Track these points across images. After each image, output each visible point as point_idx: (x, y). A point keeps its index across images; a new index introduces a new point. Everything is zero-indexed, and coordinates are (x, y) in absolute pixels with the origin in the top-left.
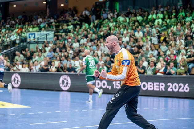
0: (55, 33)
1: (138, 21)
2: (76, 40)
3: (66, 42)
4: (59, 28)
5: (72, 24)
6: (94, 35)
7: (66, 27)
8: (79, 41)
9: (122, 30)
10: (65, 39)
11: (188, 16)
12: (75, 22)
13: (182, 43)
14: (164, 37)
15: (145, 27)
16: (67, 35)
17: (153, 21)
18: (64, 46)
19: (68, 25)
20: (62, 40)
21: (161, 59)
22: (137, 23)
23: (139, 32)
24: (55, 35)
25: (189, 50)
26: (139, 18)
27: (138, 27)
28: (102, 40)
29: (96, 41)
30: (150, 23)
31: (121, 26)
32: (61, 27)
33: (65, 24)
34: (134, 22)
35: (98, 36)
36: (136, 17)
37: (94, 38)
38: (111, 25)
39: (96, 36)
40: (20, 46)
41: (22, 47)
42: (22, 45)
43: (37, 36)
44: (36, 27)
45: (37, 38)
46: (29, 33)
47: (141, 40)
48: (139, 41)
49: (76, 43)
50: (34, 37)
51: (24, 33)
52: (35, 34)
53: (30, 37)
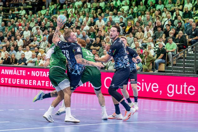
0: (3, 18)
1: (100, 8)
3: (16, 29)
5: (24, 9)
6: (48, 23)
7: (17, 12)
8: (30, 29)
9: (82, 17)
10: (15, 26)
11: (159, 3)
12: (28, 7)
13: (150, 35)
14: (130, 27)
15: (108, 14)
16: (17, 21)
17: (118, 8)
18: (13, 33)
19: (19, 10)
20: (11, 27)
22: (99, 10)
23: (100, 21)
24: (3, 21)
25: (158, 43)
26: (102, 4)
27: (100, 14)
29: (50, 29)
31: (81, 13)
32: (10, 11)
33: (16, 8)
34: (96, 9)
35: (54, 24)
36: (98, 4)
37: (49, 25)
38: (69, 10)
39: (52, 23)
47: (103, 29)
48: (100, 31)
49: (26, 31)
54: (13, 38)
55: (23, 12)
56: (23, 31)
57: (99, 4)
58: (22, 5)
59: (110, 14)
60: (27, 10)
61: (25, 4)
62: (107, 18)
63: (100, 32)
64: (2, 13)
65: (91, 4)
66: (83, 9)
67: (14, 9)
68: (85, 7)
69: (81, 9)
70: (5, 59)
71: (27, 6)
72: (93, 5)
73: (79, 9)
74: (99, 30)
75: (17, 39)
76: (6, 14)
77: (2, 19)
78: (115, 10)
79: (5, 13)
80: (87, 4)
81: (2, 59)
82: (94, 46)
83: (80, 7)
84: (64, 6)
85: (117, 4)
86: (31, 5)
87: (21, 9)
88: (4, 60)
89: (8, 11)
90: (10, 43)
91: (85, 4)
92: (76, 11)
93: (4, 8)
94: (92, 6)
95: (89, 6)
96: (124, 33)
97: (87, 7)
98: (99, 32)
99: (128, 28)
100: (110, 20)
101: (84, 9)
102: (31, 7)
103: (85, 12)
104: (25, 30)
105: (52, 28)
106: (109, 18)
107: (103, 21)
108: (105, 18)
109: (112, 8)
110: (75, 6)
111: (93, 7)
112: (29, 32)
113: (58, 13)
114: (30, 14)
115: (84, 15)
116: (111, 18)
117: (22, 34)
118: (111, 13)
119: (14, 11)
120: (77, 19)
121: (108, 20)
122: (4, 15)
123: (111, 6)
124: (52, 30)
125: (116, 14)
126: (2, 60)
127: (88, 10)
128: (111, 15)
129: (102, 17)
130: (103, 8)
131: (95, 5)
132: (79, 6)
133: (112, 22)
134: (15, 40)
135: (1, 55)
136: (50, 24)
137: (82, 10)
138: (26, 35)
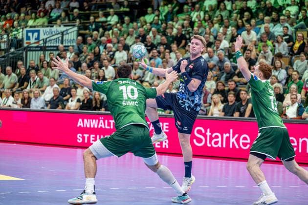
0: (79, 29)
1: (249, 9)
2: (120, 45)
3: (101, 48)
4: (89, 19)
5: (116, 13)
6: (158, 37)
7: (103, 19)
8: (126, 48)
9: (216, 26)
10: (99, 43)
12: (122, 9)
14: (302, 42)
15: (262, 21)
16: (103, 35)
17: (280, 10)
18: (98, 56)
19: (107, 15)
20: (94, 44)
21: (294, 86)
22: (246, 14)
23: (249, 33)
24: (79, 34)
26: (252, 4)
27: (248, 21)
28: (174, 46)
29: (162, 48)
30: (274, 14)
31: (215, 19)
32: (92, 18)
33: (101, 13)
34: (242, 12)
35: (167, 39)
36: (245, 3)
37: (159, 41)
38: (194, 15)
39: (164, 38)
40: (8, 55)
41: (13, 58)
42: (13, 53)
43: (42, 37)
44: (43, 17)
45: (43, 40)
46: (28, 29)
47: (254, 47)
48: (249, 50)
49: (120, 51)
50: (38, 38)
51: (17, 30)
52: (38, 31)
53: (28, 38)
54: (97, 65)
55: (113, 19)
56: (115, 52)
57: (247, 4)
58: (111, 7)
59: (265, 21)
60: (121, 15)
61: (117, 6)
62: (260, 28)
63: (249, 52)
64: (78, 20)
65: (233, 3)
66: (218, 13)
67: (98, 13)
68: (221, 9)
69: (215, 13)
70: (84, 101)
71: (120, 8)
72: (236, 6)
73: (212, 12)
74: (248, 48)
75: (103, 66)
76: (84, 23)
77: (78, 31)
78: (274, 13)
79: (82, 21)
80: (225, 4)
81: (79, 101)
82: (239, 77)
83: (213, 9)
84: (186, 7)
85: (278, 3)
86: (127, 7)
87: (111, 13)
88: (81, 103)
89: (87, 17)
90: (92, 73)
91: (222, 4)
92: (207, 15)
93: (81, 12)
94: (234, 8)
95: (229, 8)
96: (291, 53)
97: (225, 9)
98: (246, 52)
99: (297, 45)
100: (265, 30)
101: (220, 12)
102: (128, 10)
103: (222, 16)
104: (117, 50)
105: (165, 46)
106: (265, 28)
107: (253, 32)
108: (258, 27)
109: (270, 10)
110: (204, 7)
111: (236, 9)
112: (124, 53)
113: (175, 19)
114: (126, 21)
115: (221, 22)
116: (267, 28)
117: (112, 58)
118: (267, 18)
119: (98, 17)
120: (207, 29)
121: (263, 31)
122: (80, 23)
123: (267, 6)
124: (165, 49)
125: (276, 20)
126: (78, 104)
127: (228, 14)
128: (267, 23)
129: (251, 25)
130: (254, 11)
131: (239, 4)
132: (211, 6)
133: (269, 35)
134: (100, 67)
135: (77, 94)
136: (161, 40)
137: (216, 15)
138: (120, 58)
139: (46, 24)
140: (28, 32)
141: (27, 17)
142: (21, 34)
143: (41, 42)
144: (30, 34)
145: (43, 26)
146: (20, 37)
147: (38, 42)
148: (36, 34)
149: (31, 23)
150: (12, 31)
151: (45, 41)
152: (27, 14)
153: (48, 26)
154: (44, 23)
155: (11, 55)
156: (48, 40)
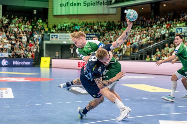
40: (169, 39)
41: (171, 40)
42: (171, 38)
43: (183, 31)
44: (183, 22)
45: (184, 32)
46: (177, 28)
50: (181, 32)
51: (172, 28)
52: (182, 29)
53: (177, 32)
139: (185, 25)
140: (177, 29)
141: (177, 23)
142: (174, 30)
143: (183, 33)
144: (178, 30)
145: (183, 26)
146: (174, 31)
147: (182, 33)
148: (181, 30)
149: (178, 25)
150: (170, 29)
151: (185, 33)
152: (176, 21)
153: (185, 26)
154: (184, 25)
155: (170, 39)
156: (186, 32)
